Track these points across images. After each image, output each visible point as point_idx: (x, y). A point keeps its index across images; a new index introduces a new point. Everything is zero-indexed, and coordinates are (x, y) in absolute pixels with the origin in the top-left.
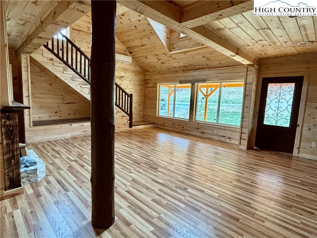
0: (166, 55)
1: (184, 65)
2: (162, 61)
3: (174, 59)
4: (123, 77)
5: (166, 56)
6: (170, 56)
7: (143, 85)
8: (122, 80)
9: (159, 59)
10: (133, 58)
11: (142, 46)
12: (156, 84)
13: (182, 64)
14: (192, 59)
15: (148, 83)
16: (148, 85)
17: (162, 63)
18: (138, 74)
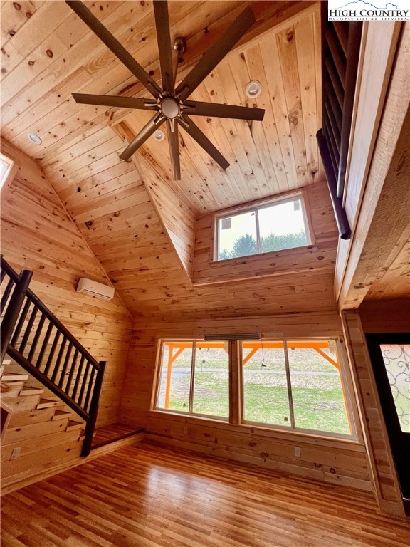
0: (185, 288)
1: (215, 307)
2: (175, 298)
3: (199, 295)
4: (90, 323)
5: (183, 289)
6: (192, 291)
7: (128, 341)
8: (86, 330)
9: (168, 295)
10: (116, 291)
11: (141, 270)
12: (154, 340)
13: (211, 305)
14: (233, 297)
15: (137, 338)
16: (138, 342)
17: (174, 302)
18: (120, 320)
